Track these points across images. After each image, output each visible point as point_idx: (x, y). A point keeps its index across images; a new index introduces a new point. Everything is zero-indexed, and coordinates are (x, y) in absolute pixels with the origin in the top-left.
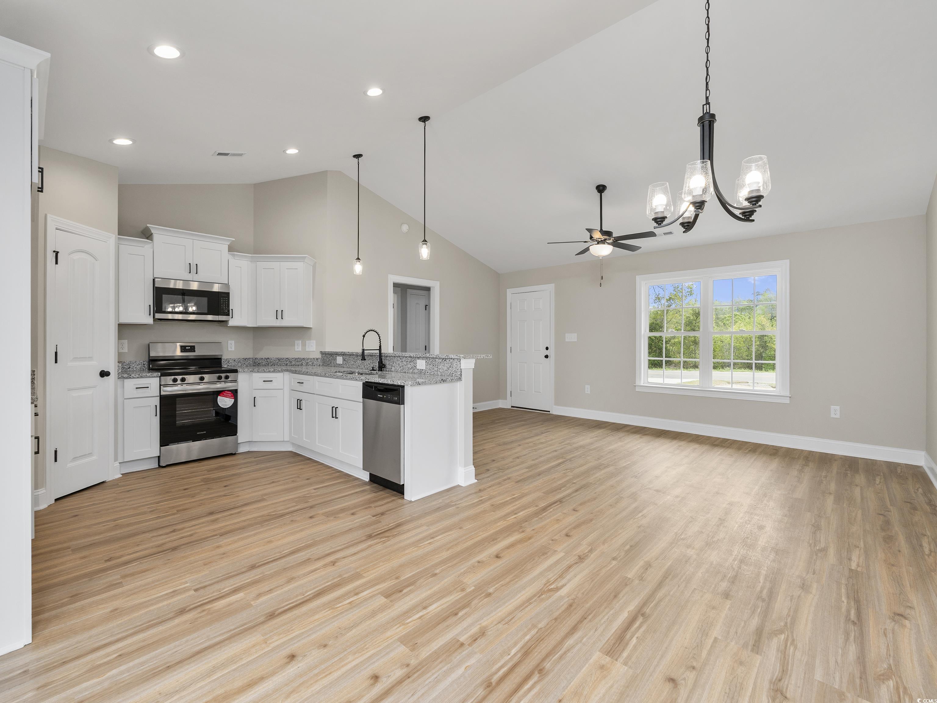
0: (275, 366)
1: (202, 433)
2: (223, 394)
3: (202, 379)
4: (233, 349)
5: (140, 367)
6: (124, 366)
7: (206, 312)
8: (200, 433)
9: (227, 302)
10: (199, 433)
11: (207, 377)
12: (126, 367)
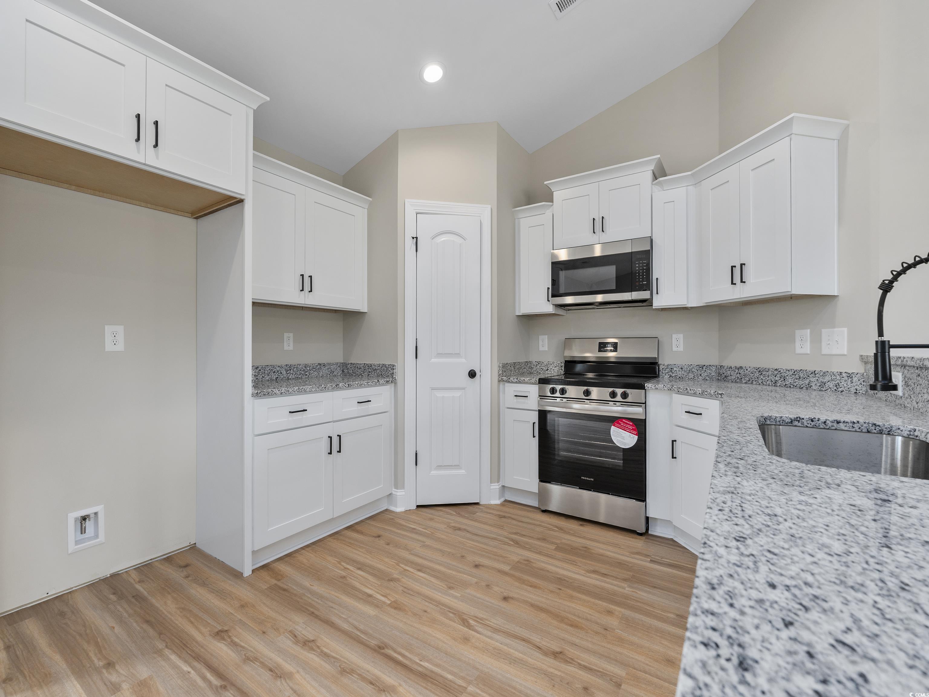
0: (752, 383)
1: (588, 479)
2: (620, 424)
3: (587, 393)
4: (681, 349)
5: (557, 369)
6: (543, 367)
7: (614, 287)
8: (586, 478)
9: (645, 268)
10: (583, 478)
11: (595, 392)
12: (544, 368)
